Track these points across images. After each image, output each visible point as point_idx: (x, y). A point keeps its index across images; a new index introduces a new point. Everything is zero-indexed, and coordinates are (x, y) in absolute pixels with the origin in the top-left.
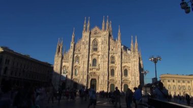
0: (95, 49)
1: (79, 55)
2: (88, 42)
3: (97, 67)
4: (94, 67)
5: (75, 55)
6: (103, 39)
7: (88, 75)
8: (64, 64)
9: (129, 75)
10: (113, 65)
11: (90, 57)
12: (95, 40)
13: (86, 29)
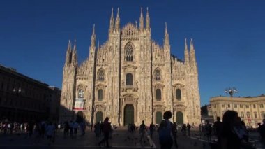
0: (130, 59)
1: (104, 68)
2: (118, 47)
3: (134, 86)
4: (129, 87)
5: (98, 68)
6: (142, 42)
7: (120, 99)
8: (79, 82)
9: (184, 98)
10: (159, 82)
11: (122, 71)
12: (128, 45)
13: (114, 27)
